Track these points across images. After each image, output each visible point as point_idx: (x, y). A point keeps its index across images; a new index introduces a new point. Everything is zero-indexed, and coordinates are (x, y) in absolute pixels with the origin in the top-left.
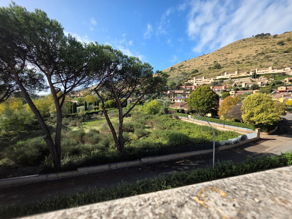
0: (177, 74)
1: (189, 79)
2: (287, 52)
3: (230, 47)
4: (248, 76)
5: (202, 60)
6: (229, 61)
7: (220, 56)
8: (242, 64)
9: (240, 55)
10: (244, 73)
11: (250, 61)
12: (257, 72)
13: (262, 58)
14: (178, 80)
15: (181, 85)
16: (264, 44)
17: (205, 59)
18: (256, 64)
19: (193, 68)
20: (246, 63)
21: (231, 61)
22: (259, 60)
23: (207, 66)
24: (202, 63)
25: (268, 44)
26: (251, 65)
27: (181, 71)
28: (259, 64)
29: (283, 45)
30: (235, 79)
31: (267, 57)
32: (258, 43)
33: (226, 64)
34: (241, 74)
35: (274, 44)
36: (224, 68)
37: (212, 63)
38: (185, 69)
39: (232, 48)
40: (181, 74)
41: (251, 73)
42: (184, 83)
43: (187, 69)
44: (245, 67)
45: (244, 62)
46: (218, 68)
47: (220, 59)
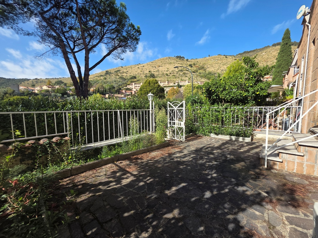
0: (114, 78)
1: (128, 84)
2: (194, 73)
3: (160, 61)
4: (175, 86)
5: (138, 68)
6: (160, 73)
7: (153, 67)
8: (170, 76)
9: (168, 69)
10: (172, 83)
11: (175, 75)
12: (180, 83)
13: (181, 73)
14: (116, 84)
15: (120, 89)
16: (181, 64)
17: (141, 67)
18: (179, 77)
19: (130, 74)
20: (172, 76)
21: (162, 73)
22: (180, 75)
23: (143, 74)
24: (139, 71)
25: (184, 64)
26: (176, 78)
27: (119, 75)
28: (180, 78)
29: (192, 67)
30: (166, 88)
31: (184, 74)
32: (178, 62)
33: (158, 75)
34: (170, 84)
35: (187, 65)
36: (158, 78)
37: (147, 72)
38: (123, 74)
39: (161, 62)
40: (119, 78)
41: (176, 84)
42: (123, 88)
43: (125, 74)
44: (172, 79)
45: (171, 75)
46: (153, 77)
47: (153, 70)
